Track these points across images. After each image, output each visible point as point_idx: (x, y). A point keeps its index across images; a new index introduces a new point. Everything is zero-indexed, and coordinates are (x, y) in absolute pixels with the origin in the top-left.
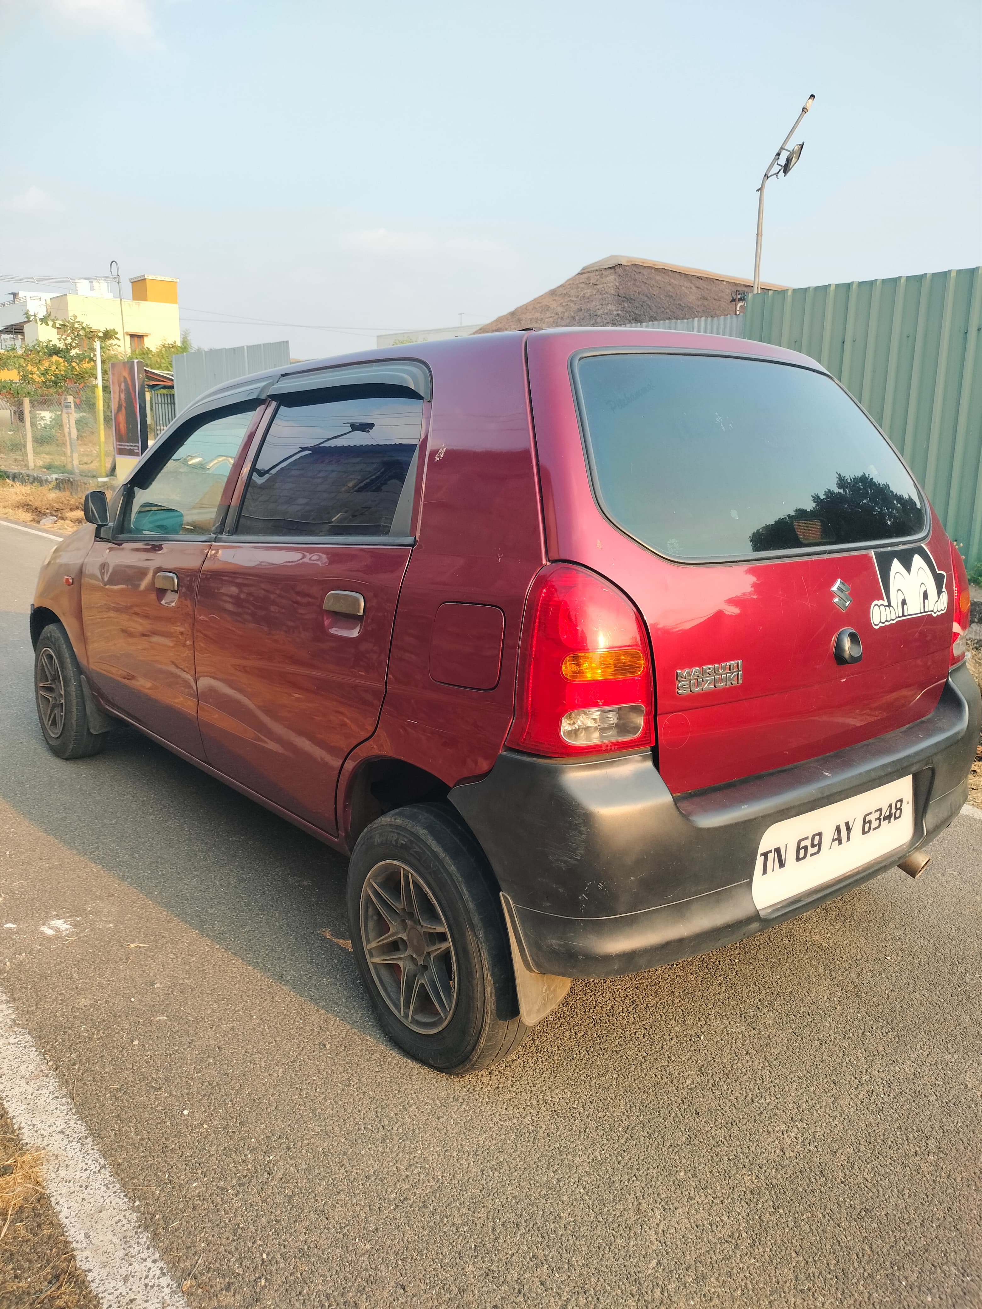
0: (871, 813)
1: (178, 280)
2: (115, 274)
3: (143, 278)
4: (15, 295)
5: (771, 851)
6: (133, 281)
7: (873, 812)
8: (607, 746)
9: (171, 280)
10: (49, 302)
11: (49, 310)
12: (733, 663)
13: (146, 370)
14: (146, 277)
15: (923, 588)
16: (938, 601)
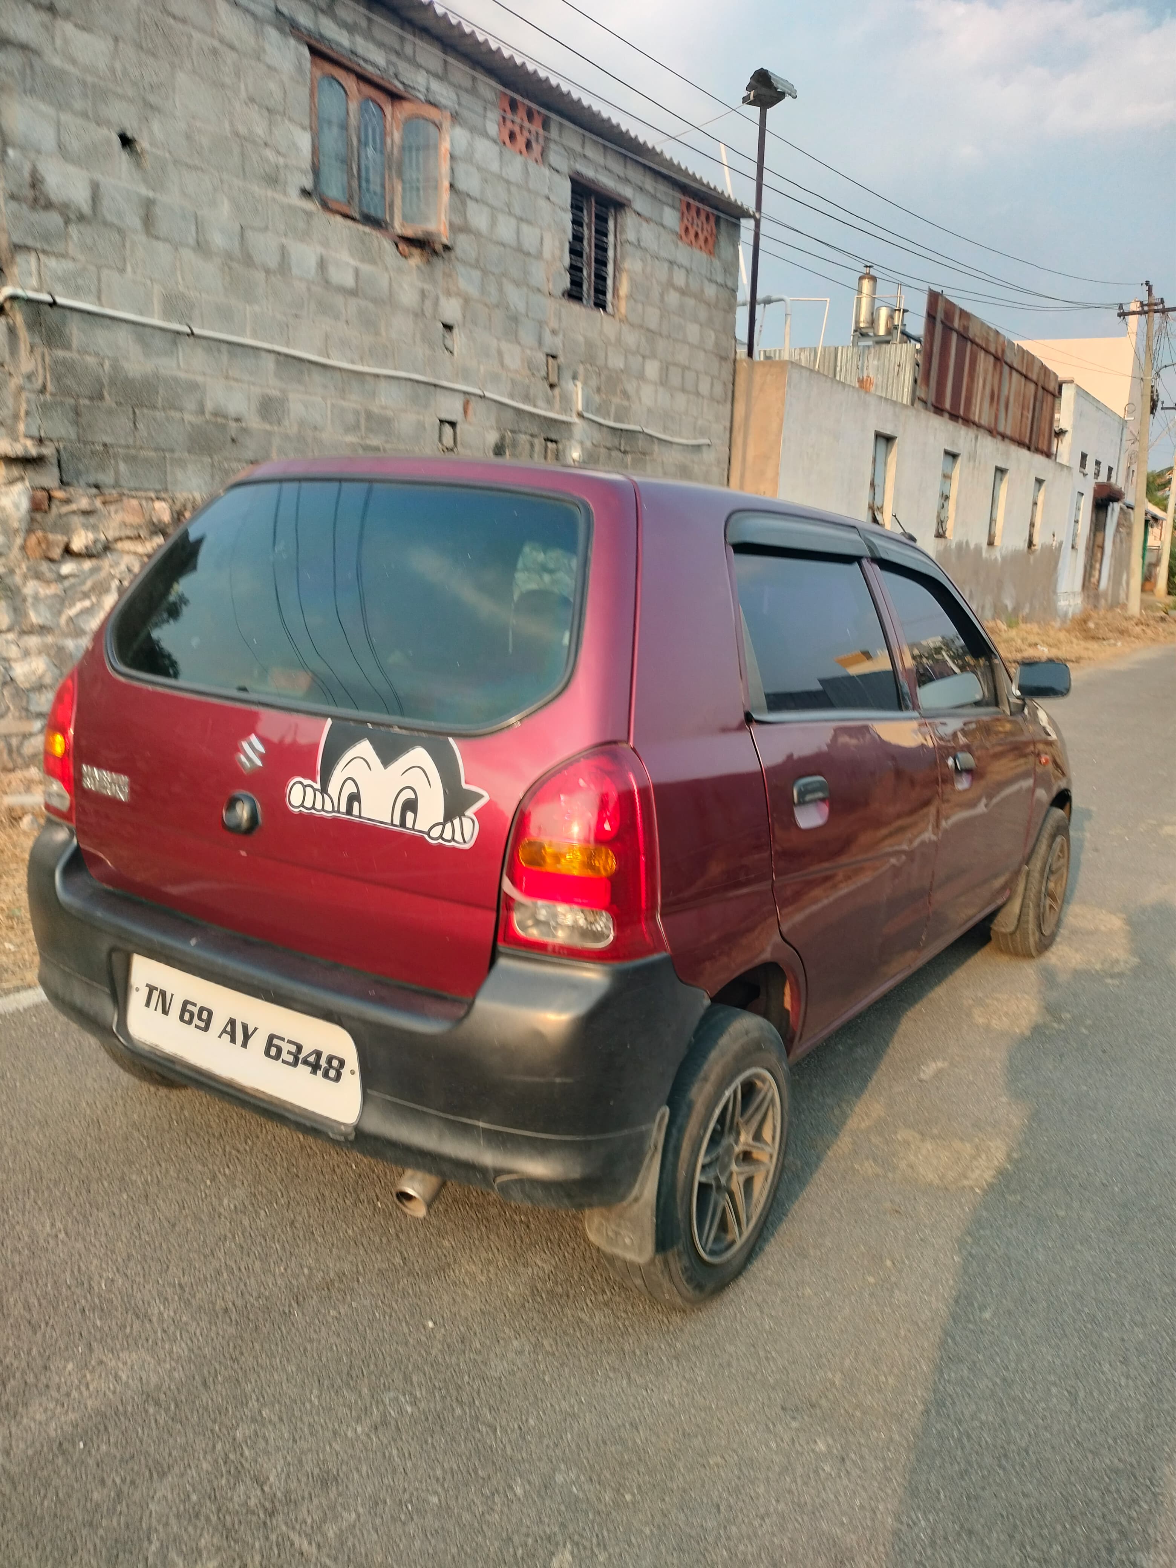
7: (286, 1040)
15: (408, 794)
16: (444, 824)
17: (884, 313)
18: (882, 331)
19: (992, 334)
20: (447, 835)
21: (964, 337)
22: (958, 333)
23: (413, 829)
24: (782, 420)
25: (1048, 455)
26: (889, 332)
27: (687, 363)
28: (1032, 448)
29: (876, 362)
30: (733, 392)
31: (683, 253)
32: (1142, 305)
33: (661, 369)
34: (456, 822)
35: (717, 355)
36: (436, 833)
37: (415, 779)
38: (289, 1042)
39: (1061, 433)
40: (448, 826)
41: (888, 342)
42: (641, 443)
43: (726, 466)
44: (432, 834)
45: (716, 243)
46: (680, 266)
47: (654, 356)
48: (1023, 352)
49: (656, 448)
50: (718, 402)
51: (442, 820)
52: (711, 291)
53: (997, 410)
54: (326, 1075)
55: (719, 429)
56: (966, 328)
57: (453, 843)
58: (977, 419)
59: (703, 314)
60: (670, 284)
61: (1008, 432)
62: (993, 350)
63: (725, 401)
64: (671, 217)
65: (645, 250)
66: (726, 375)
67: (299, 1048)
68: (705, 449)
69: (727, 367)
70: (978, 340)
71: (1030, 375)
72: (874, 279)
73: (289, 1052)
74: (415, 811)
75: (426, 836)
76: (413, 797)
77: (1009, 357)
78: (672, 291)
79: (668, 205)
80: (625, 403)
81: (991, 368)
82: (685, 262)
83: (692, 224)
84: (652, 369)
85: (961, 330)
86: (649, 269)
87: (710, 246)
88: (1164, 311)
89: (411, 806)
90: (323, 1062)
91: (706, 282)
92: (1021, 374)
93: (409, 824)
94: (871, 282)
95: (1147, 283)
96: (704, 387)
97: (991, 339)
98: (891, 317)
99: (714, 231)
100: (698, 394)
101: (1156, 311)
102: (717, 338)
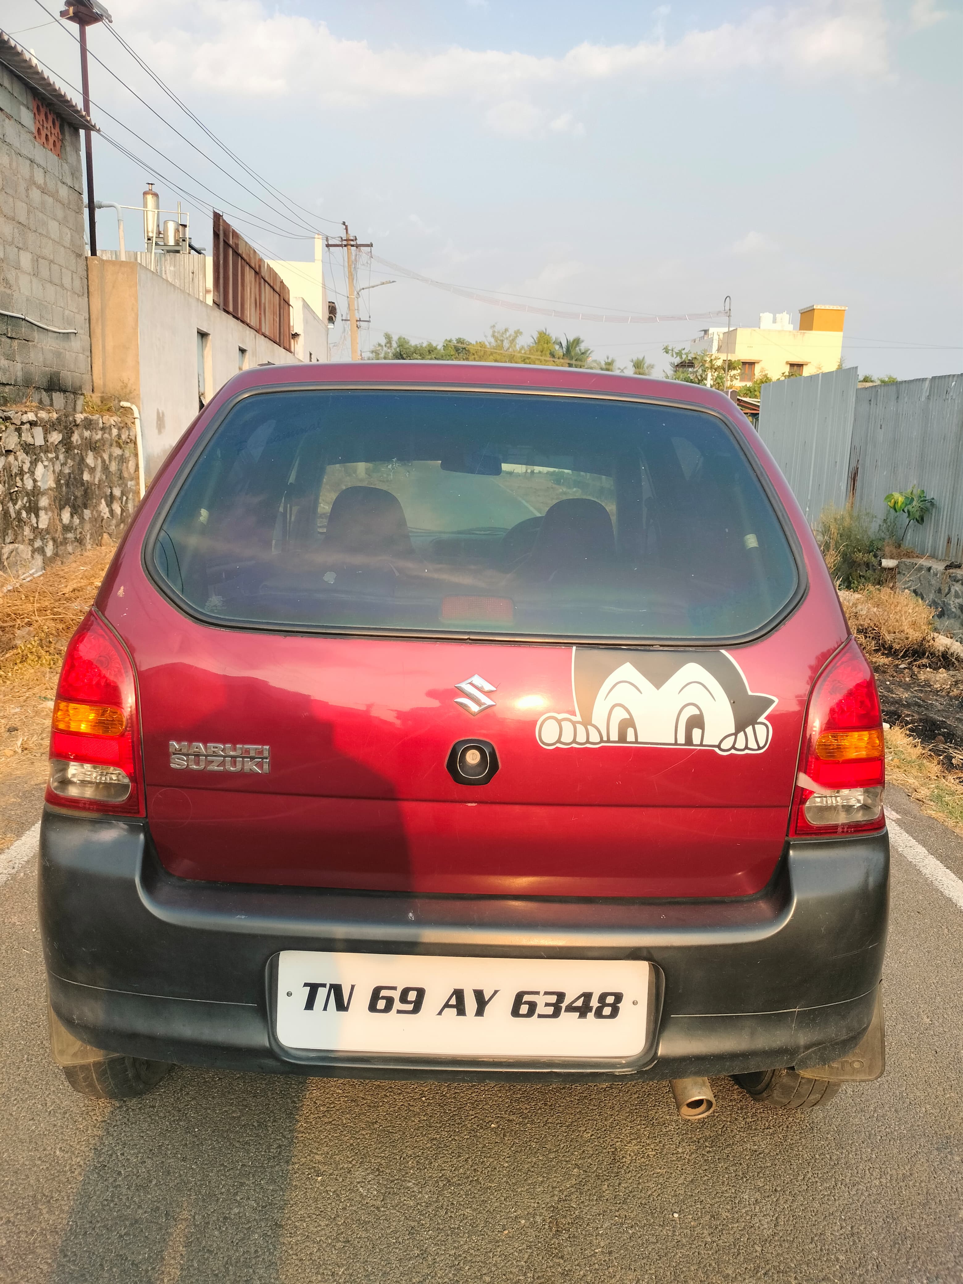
0: (537, 993)
1: (847, 308)
2: (727, 308)
3: (812, 308)
4: (706, 332)
5: (324, 985)
6: (802, 311)
7: (542, 993)
8: (85, 804)
9: (839, 308)
10: (721, 336)
11: (720, 344)
12: (253, 748)
13: (738, 400)
14: (815, 307)
15: (692, 711)
16: (736, 734)
17: (171, 227)
18: (171, 242)
19: (252, 252)
20: (740, 744)
21: (236, 254)
22: (233, 249)
23: (701, 745)
24: (137, 315)
25: (289, 350)
26: (177, 244)
27: (51, 257)
28: (282, 346)
29: (172, 268)
30: (88, 286)
31: (41, 154)
32: (342, 240)
33: (32, 260)
34: (749, 730)
35: (74, 252)
36: (727, 744)
37: (695, 694)
38: (546, 993)
39: (295, 336)
40: (741, 735)
41: (178, 252)
42: (24, 330)
43: (89, 354)
44: (723, 746)
45: (63, 147)
46: (39, 166)
47: (26, 249)
48: (270, 269)
49: (36, 334)
50: (79, 296)
51: (734, 731)
52: (64, 192)
53: (260, 314)
54: (599, 1014)
55: (81, 318)
56: (237, 245)
57: (747, 751)
58: (248, 322)
59: (60, 213)
60: (32, 182)
61: (267, 333)
62: (253, 265)
63: (83, 295)
64: (27, 116)
65: (9, 145)
66: (82, 271)
67: (561, 996)
68: (72, 336)
69: (82, 262)
70: (244, 256)
71: (275, 288)
72: (156, 195)
73: (547, 1005)
74: (702, 727)
75: (717, 750)
76: (698, 712)
77: (264, 273)
78: (35, 189)
79: (23, 104)
80: (9, 291)
81: (253, 280)
82: (42, 163)
83: (43, 126)
84: (26, 260)
85: (234, 246)
86: (14, 164)
87: (59, 148)
88: (357, 246)
89: (697, 722)
90: (595, 1003)
91: (60, 184)
92: (271, 286)
93: (696, 740)
94: (155, 198)
95: (344, 223)
96: (67, 281)
97: (252, 256)
98: (177, 230)
99: (60, 137)
100: (62, 286)
101: (352, 246)
102: (72, 236)
